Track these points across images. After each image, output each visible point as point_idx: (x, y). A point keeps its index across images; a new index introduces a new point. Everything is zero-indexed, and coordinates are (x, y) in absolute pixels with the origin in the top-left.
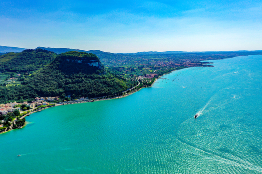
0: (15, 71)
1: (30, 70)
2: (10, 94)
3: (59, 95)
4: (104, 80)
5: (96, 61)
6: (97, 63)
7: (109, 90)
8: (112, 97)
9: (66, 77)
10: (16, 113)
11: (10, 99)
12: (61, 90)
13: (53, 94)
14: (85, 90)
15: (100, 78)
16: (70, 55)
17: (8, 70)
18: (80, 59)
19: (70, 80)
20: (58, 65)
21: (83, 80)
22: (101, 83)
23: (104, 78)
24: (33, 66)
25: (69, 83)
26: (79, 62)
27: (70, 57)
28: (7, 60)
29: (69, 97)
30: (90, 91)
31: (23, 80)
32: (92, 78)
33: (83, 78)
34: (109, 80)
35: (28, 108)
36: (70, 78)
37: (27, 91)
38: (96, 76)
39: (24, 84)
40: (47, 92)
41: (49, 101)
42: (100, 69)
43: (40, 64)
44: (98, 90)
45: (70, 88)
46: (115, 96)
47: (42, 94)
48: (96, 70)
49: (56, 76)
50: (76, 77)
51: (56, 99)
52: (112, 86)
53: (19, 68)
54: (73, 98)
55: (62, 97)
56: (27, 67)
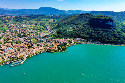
0: (74, 24)
1: (79, 24)
2: (68, 34)
3: (86, 38)
4: (114, 33)
5: (111, 22)
6: (112, 23)
7: (115, 40)
8: (116, 44)
9: (92, 30)
11: (67, 37)
12: (88, 36)
13: (83, 38)
14: (100, 38)
15: (111, 32)
16: (97, 18)
17: (72, 23)
18: (101, 20)
19: (94, 32)
20: (90, 23)
21: (100, 32)
22: (111, 35)
23: (114, 32)
24: (81, 22)
25: (93, 33)
26: (101, 21)
27: (97, 19)
28: (73, 19)
29: (91, 40)
30: (102, 39)
32: (106, 31)
33: (101, 31)
34: (117, 33)
35: (71, 43)
36: (94, 30)
37: (74, 34)
38: (109, 30)
39: (74, 30)
40: (81, 36)
41: (81, 41)
42: (113, 27)
43: (84, 21)
44: (107, 39)
45: (92, 35)
46: (118, 44)
48: (110, 27)
49: (88, 29)
50: (97, 30)
51: (84, 40)
52: (118, 37)
53: (76, 23)
54: (92, 41)
55: (87, 40)
56: (79, 22)
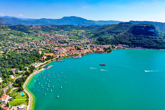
0: (113, 33)
1: (120, 33)
2: (109, 41)
3: (129, 44)
4: (155, 39)
5: (153, 29)
6: (154, 30)
7: (156, 45)
8: (157, 49)
9: (134, 36)
10: (109, 48)
11: (109, 44)
12: (130, 42)
13: (126, 44)
14: (142, 43)
15: (153, 38)
16: (139, 25)
17: (111, 32)
18: (143, 27)
19: (136, 38)
20: (131, 31)
21: (142, 38)
22: (153, 41)
24: (121, 31)
25: (135, 39)
26: (143, 29)
27: (138, 27)
28: (111, 28)
29: (133, 46)
30: (145, 44)
31: (115, 36)
32: (148, 38)
33: (143, 38)
34: (159, 40)
35: (114, 48)
36: (136, 37)
37: (116, 41)
38: (151, 37)
39: (115, 38)
40: (124, 43)
41: (123, 47)
42: (154, 34)
43: (124, 30)
44: (149, 45)
45: (135, 42)
46: (159, 49)
47: (121, 43)
48: (152, 34)
49: (129, 36)
50: (139, 37)
51: (126, 46)
52: (160, 43)
53: (115, 31)
54: (135, 47)
55: (130, 46)
56: (119, 31)
